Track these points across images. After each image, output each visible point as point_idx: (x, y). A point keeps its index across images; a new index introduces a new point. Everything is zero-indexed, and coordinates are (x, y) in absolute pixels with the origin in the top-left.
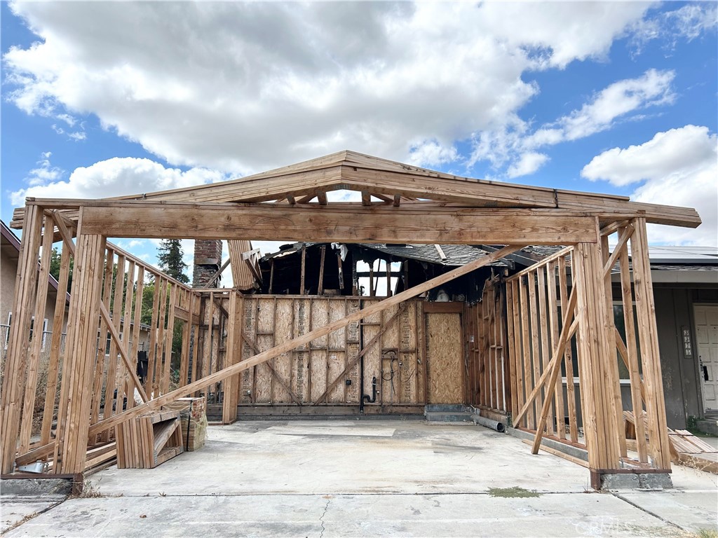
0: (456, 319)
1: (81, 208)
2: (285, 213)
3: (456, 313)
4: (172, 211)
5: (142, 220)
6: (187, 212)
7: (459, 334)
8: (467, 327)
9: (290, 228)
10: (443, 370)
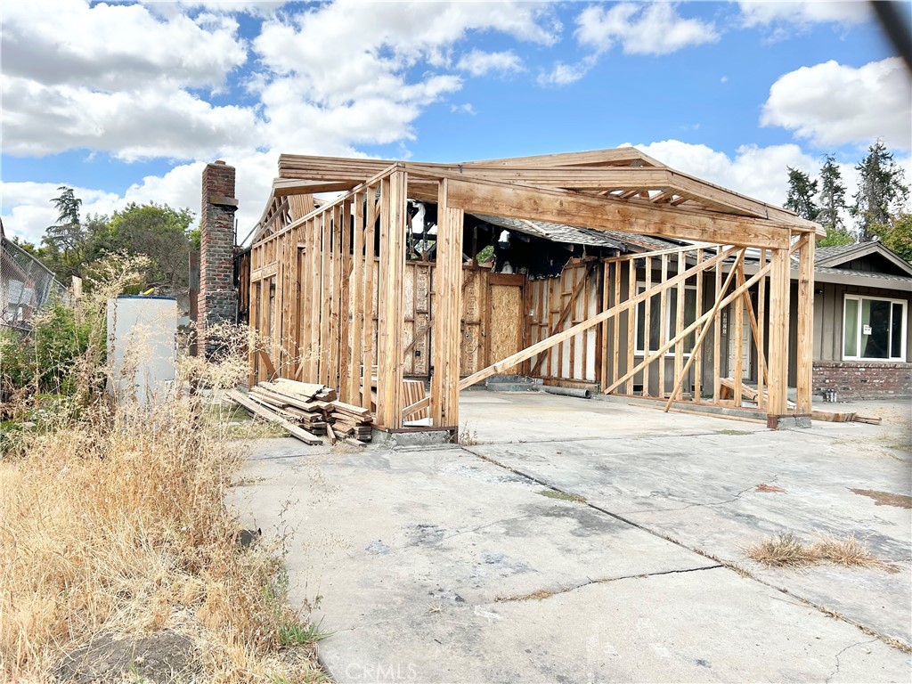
0: (516, 291)
1: (445, 180)
2: (601, 203)
3: (517, 286)
4: (518, 192)
5: (496, 199)
6: (530, 194)
7: (518, 307)
8: (526, 301)
9: (605, 217)
10: (502, 342)
